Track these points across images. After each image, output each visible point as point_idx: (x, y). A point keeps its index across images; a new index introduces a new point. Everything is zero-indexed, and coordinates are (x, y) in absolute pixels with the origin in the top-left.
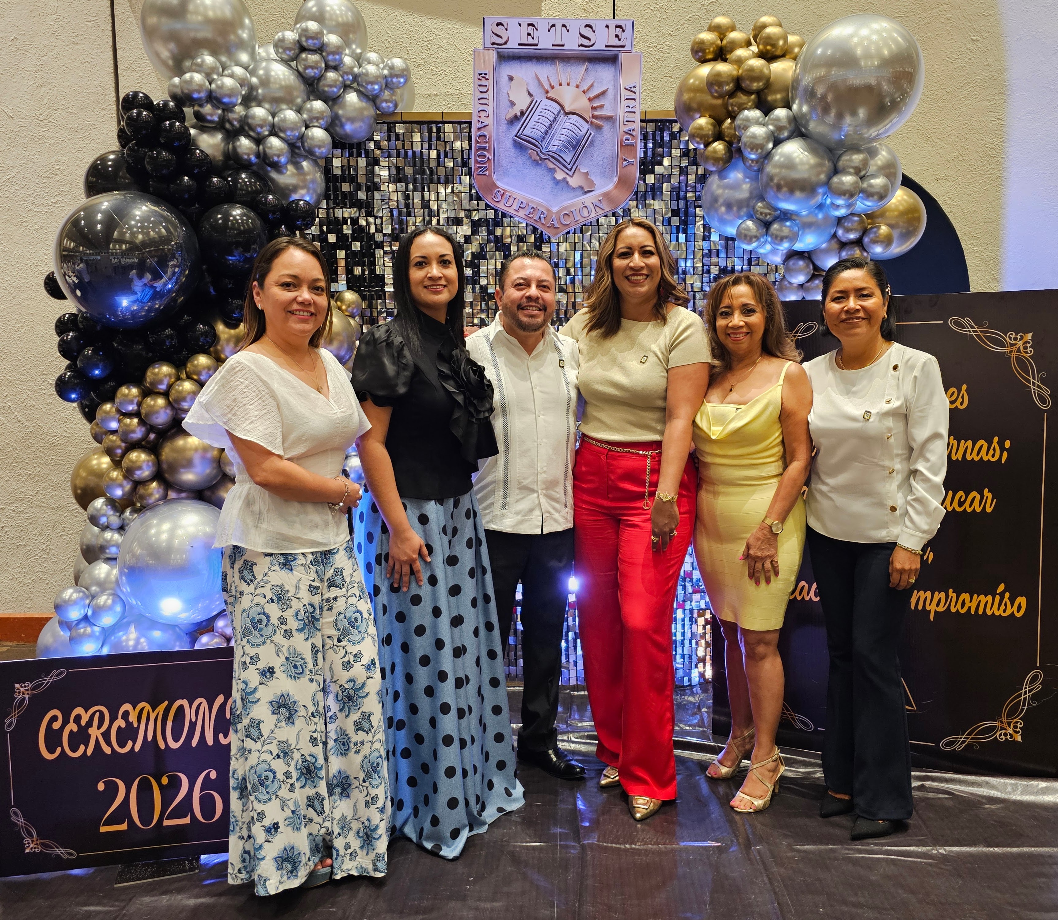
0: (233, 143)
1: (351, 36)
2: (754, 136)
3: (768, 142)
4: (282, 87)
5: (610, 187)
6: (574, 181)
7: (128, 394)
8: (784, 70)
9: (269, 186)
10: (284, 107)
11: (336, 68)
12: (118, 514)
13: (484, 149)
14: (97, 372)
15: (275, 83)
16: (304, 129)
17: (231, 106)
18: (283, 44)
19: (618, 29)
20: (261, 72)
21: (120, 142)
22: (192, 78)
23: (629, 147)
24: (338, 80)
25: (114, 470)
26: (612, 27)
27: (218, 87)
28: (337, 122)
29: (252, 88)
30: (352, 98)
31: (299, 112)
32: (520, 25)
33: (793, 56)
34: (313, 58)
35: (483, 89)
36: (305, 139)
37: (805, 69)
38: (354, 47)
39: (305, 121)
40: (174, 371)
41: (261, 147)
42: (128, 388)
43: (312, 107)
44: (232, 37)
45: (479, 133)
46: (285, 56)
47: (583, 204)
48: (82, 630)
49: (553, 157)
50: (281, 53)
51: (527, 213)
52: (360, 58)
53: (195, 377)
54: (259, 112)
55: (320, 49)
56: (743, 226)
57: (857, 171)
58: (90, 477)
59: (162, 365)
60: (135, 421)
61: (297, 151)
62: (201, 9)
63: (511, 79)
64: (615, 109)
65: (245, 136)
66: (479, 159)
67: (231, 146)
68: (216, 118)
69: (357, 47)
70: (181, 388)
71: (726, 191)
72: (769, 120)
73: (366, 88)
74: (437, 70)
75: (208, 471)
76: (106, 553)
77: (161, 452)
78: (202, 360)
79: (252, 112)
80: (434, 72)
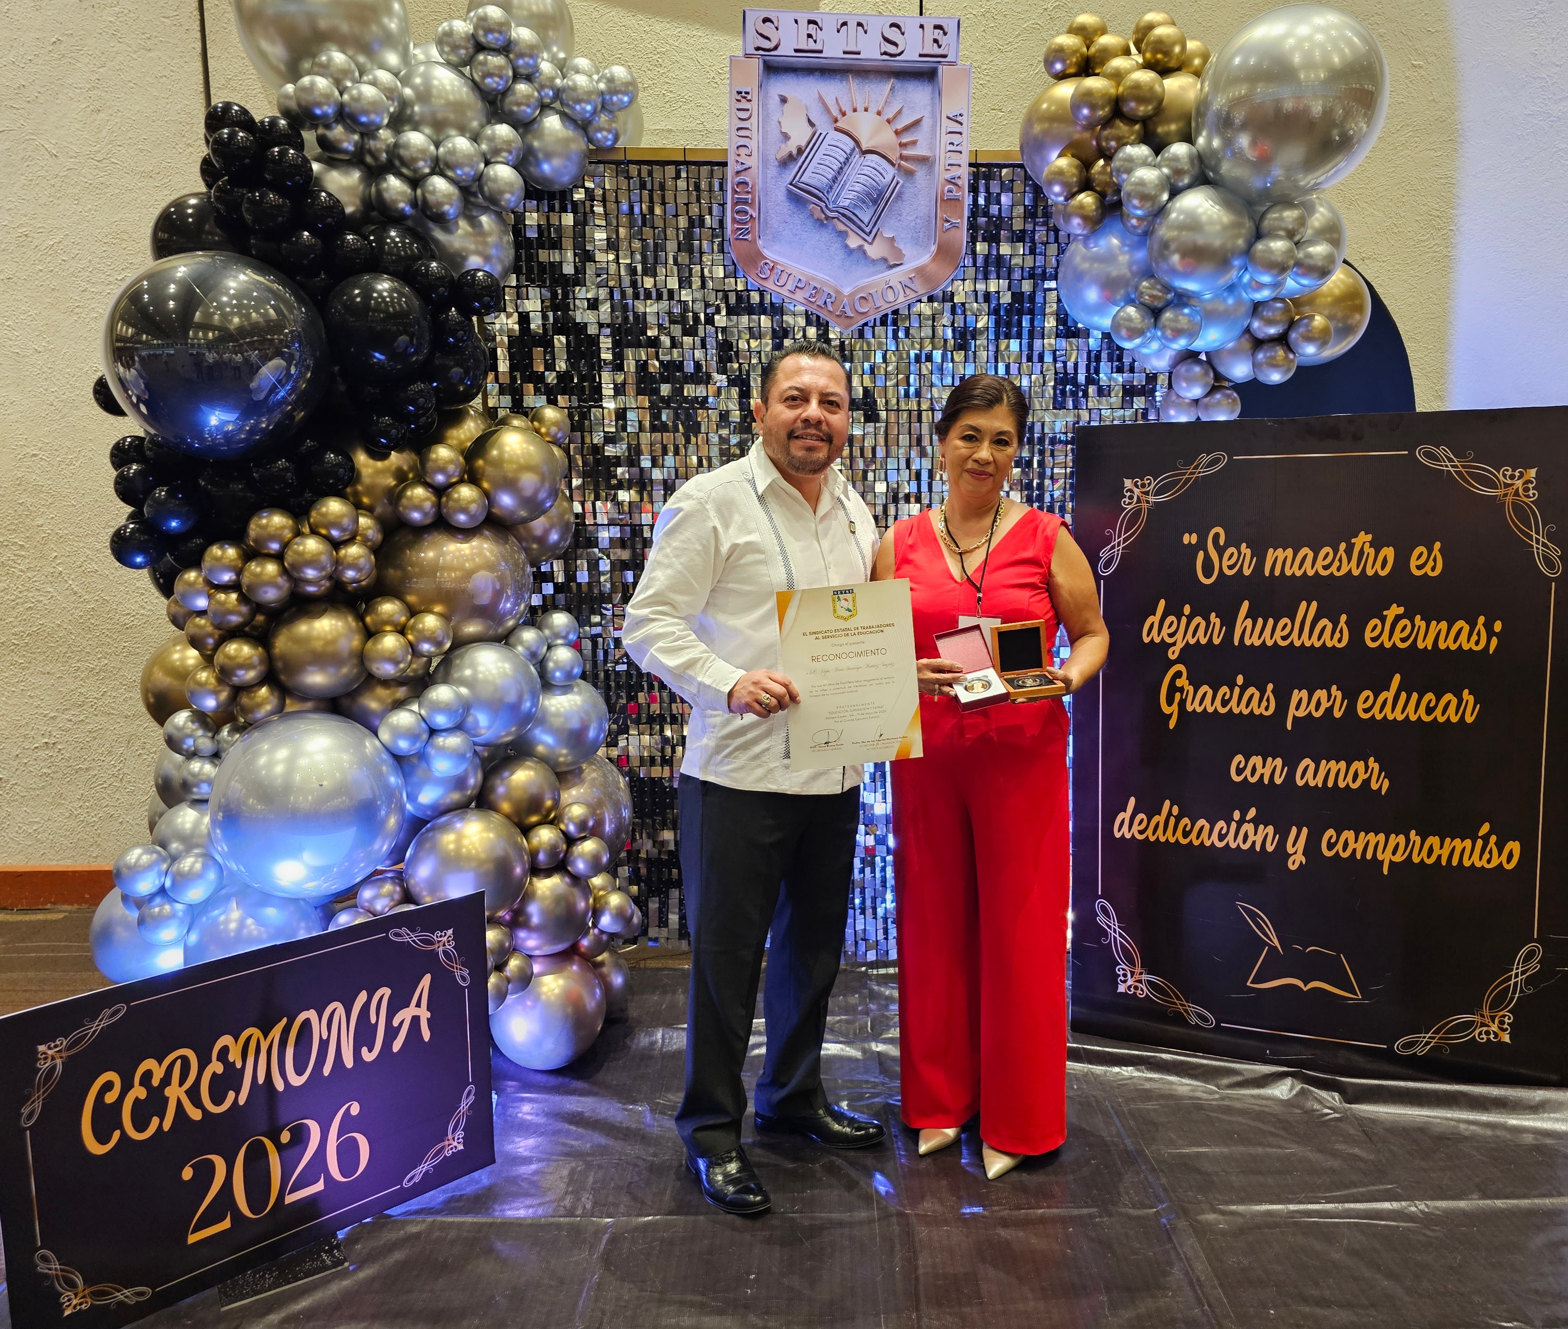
0: (377, 185)
1: (550, 33)
2: (1142, 183)
3: (1162, 191)
4: (449, 104)
5: (925, 258)
6: (874, 251)
7: (221, 558)
8: (1182, 88)
9: (432, 250)
10: (453, 132)
11: (529, 78)
12: (210, 734)
13: (745, 202)
14: (174, 524)
15: (439, 97)
16: (482, 165)
17: (373, 128)
18: (450, 40)
19: (937, 31)
20: (418, 80)
21: (205, 180)
22: (313, 84)
23: (953, 202)
24: (532, 96)
25: (204, 669)
26: (929, 28)
27: (353, 98)
28: (531, 159)
29: (404, 104)
30: (553, 123)
31: (476, 141)
32: (796, 22)
33: (1191, 70)
34: (496, 61)
35: (743, 115)
36: (484, 179)
37: (1217, 87)
38: (555, 48)
39: (484, 155)
40: (290, 522)
41: (419, 192)
42: (221, 548)
43: (494, 132)
44: (374, 28)
45: (737, 179)
46: (453, 58)
47: (887, 283)
48: (157, 909)
49: (844, 215)
51: (807, 296)
52: (564, 65)
53: (323, 531)
54: (416, 139)
55: (506, 48)
56: (1122, 314)
57: (1290, 235)
58: (168, 679)
59: (271, 514)
60: (234, 596)
61: (472, 199)
63: (783, 100)
64: (932, 148)
65: (395, 175)
66: (737, 217)
67: (373, 189)
68: (351, 148)
69: (559, 50)
70: (301, 548)
71: (1095, 265)
72: (1163, 159)
73: (573, 109)
74: (671, 95)
75: (345, 670)
76: (192, 793)
77: (273, 643)
78: (334, 506)
79: (405, 139)
80: (667, 99)
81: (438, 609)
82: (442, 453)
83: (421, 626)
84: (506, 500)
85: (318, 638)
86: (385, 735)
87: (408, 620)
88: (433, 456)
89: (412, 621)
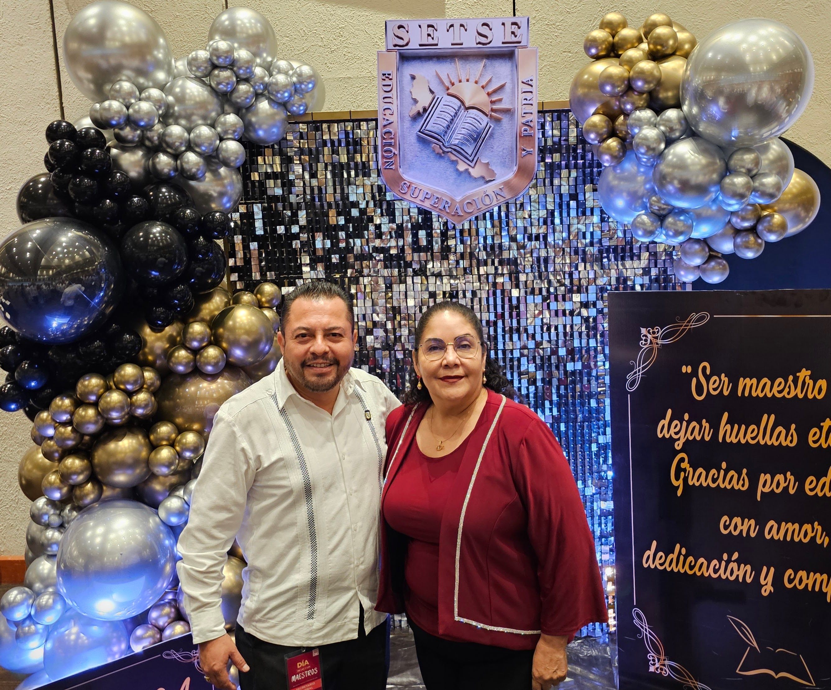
0: (153, 160)
1: (261, 45)
2: (646, 137)
3: (660, 143)
4: (197, 103)
5: (510, 176)
6: (476, 172)
7: (62, 405)
8: (674, 69)
9: (187, 196)
10: (200, 122)
11: (247, 80)
12: (58, 512)
13: (390, 145)
14: (33, 384)
15: (191, 100)
16: (218, 142)
17: (149, 126)
18: (196, 63)
19: (514, 26)
20: (178, 90)
21: (47, 166)
22: (110, 105)
23: (527, 138)
24: (249, 91)
26: (508, 25)
27: (135, 111)
28: (250, 131)
29: (169, 107)
30: (264, 105)
31: (213, 127)
32: (420, 26)
33: (682, 52)
34: (225, 74)
35: (387, 89)
36: (219, 151)
37: (695, 70)
38: (265, 55)
39: (219, 135)
40: (102, 381)
41: (179, 162)
42: (61, 399)
43: (225, 121)
44: (149, 58)
45: (384, 130)
46: (199, 74)
47: (485, 192)
48: (27, 629)
49: (455, 150)
50: (195, 71)
51: (432, 203)
52: (270, 66)
53: (122, 387)
54: (176, 130)
55: (232, 65)
56: (639, 219)
57: (748, 171)
58: (35, 471)
59: (91, 377)
60: (69, 429)
61: (213, 161)
62: (118, 36)
63: (413, 78)
64: (512, 103)
65: (164, 153)
66: (385, 154)
67: (151, 162)
68: (136, 139)
69: (267, 56)
70: (109, 399)
71: (622, 183)
72: (661, 119)
73: (277, 96)
74: (350, 55)
75: (138, 471)
76: (47, 551)
77: (94, 455)
78: (129, 370)
79: (169, 131)
80: (347, 57)
81: (196, 427)
82: (197, 328)
83: (184, 441)
84: (238, 353)
85: (121, 452)
86: (162, 513)
87: (177, 436)
88: (191, 330)
89: (179, 437)
